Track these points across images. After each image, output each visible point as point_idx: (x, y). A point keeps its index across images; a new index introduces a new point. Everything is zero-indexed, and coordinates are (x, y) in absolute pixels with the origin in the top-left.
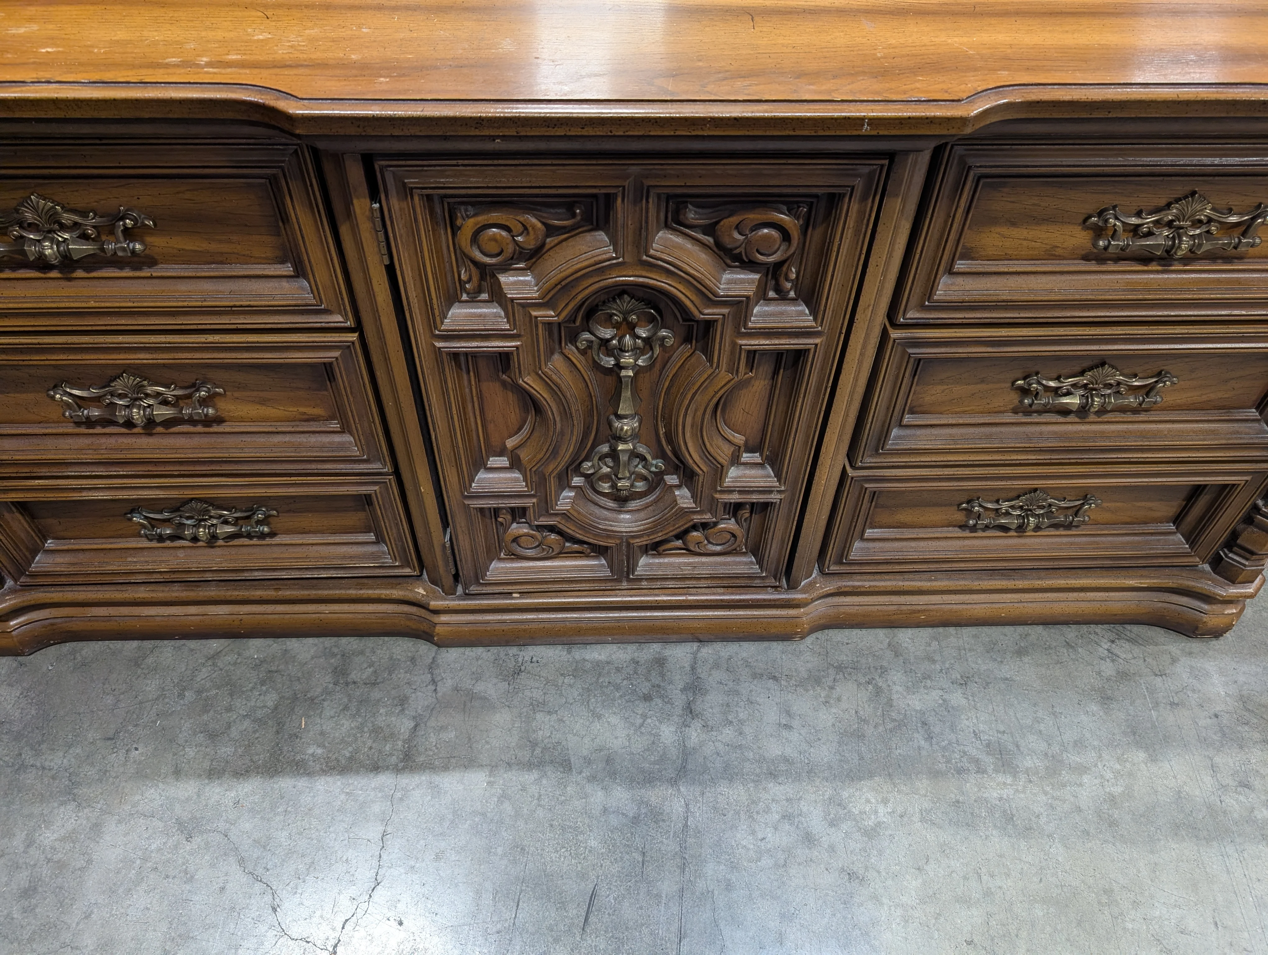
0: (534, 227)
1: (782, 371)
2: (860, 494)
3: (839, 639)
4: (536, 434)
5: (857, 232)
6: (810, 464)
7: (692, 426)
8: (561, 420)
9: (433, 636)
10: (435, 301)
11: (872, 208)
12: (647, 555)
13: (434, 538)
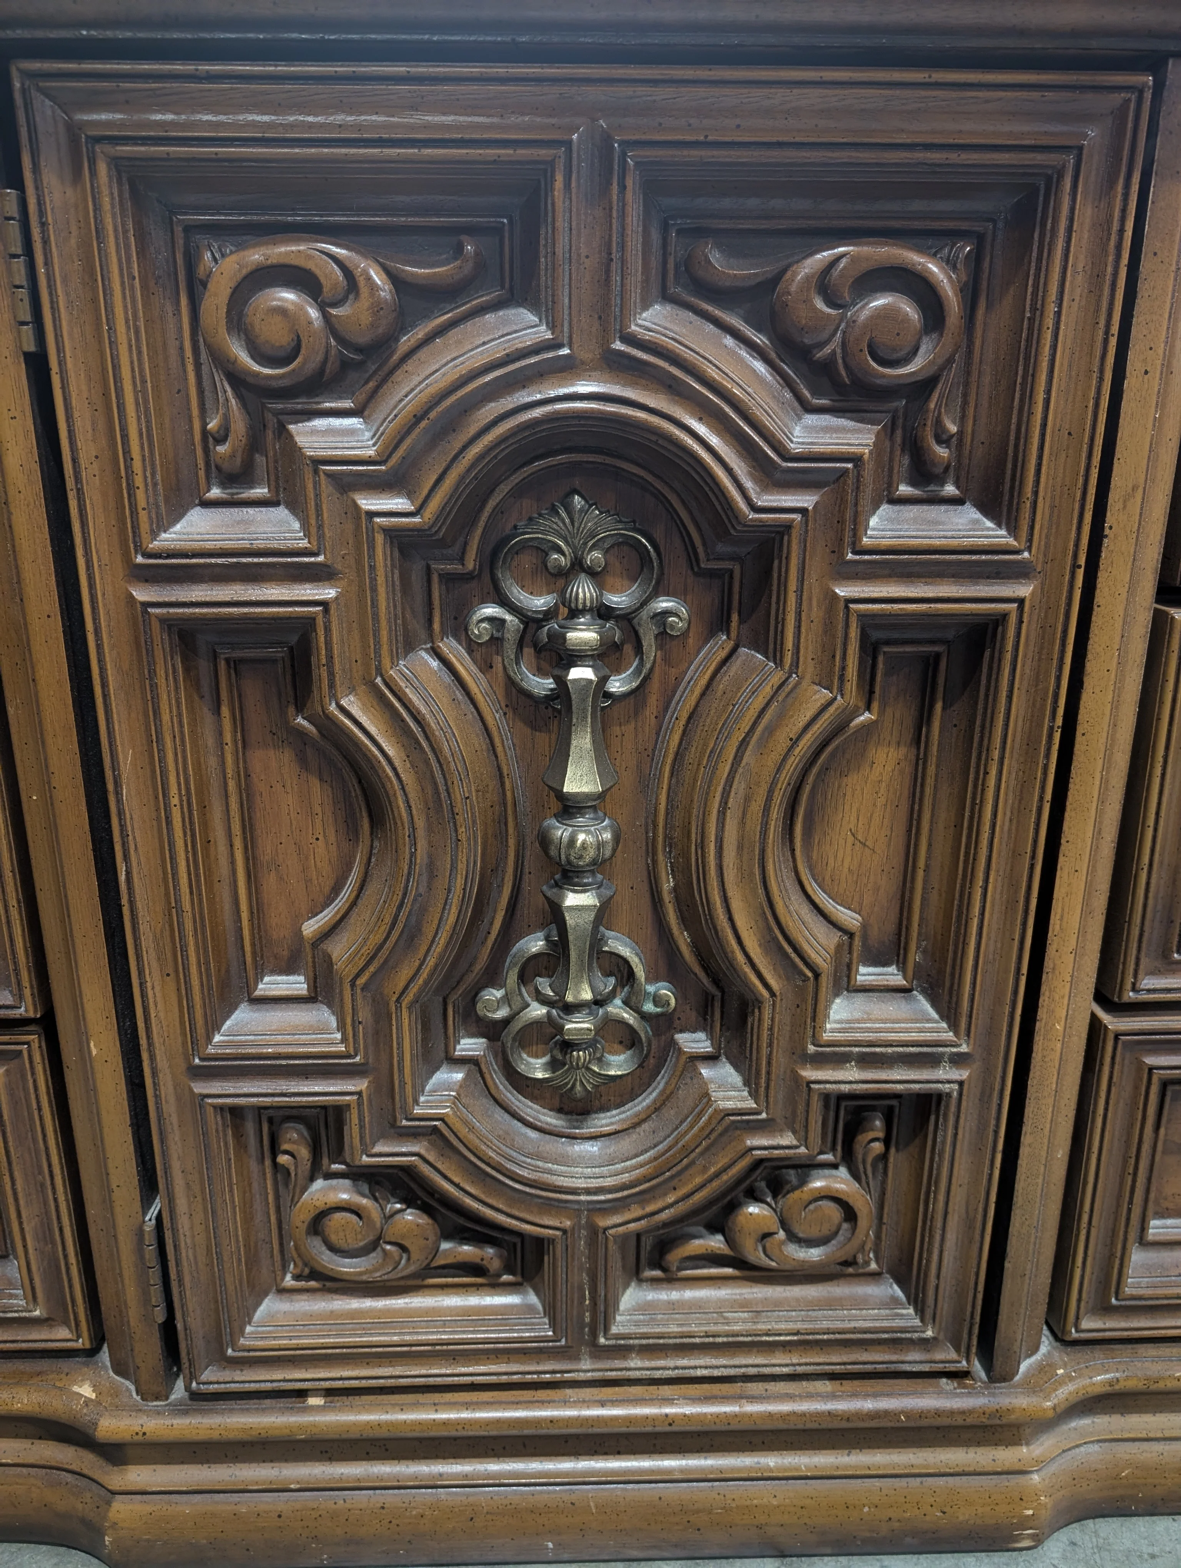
0: (373, 286)
1: (939, 706)
2: (1136, 1088)
3: (1128, 1544)
4: (371, 889)
5: (1096, 278)
6: (1025, 970)
7: (740, 847)
8: (430, 829)
9: (100, 1533)
10: (137, 465)
11: (1124, 211)
12: (640, 1281)
13: (118, 1210)
